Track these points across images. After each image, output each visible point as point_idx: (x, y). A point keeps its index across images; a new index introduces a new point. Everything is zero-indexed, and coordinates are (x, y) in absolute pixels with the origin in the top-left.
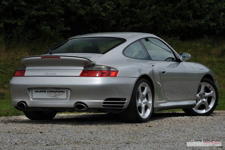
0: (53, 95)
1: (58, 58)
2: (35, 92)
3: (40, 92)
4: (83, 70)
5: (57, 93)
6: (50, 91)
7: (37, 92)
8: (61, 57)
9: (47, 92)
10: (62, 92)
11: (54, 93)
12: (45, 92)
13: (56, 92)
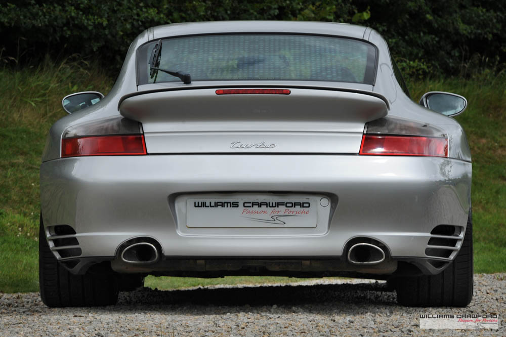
0: (267, 217)
1: (282, 92)
2: (197, 206)
3: (216, 205)
4: (364, 134)
5: (282, 209)
6: (253, 204)
7: (203, 205)
8: (294, 92)
9: (241, 205)
10: (301, 205)
11: (269, 210)
12: (235, 205)
13: (278, 204)
